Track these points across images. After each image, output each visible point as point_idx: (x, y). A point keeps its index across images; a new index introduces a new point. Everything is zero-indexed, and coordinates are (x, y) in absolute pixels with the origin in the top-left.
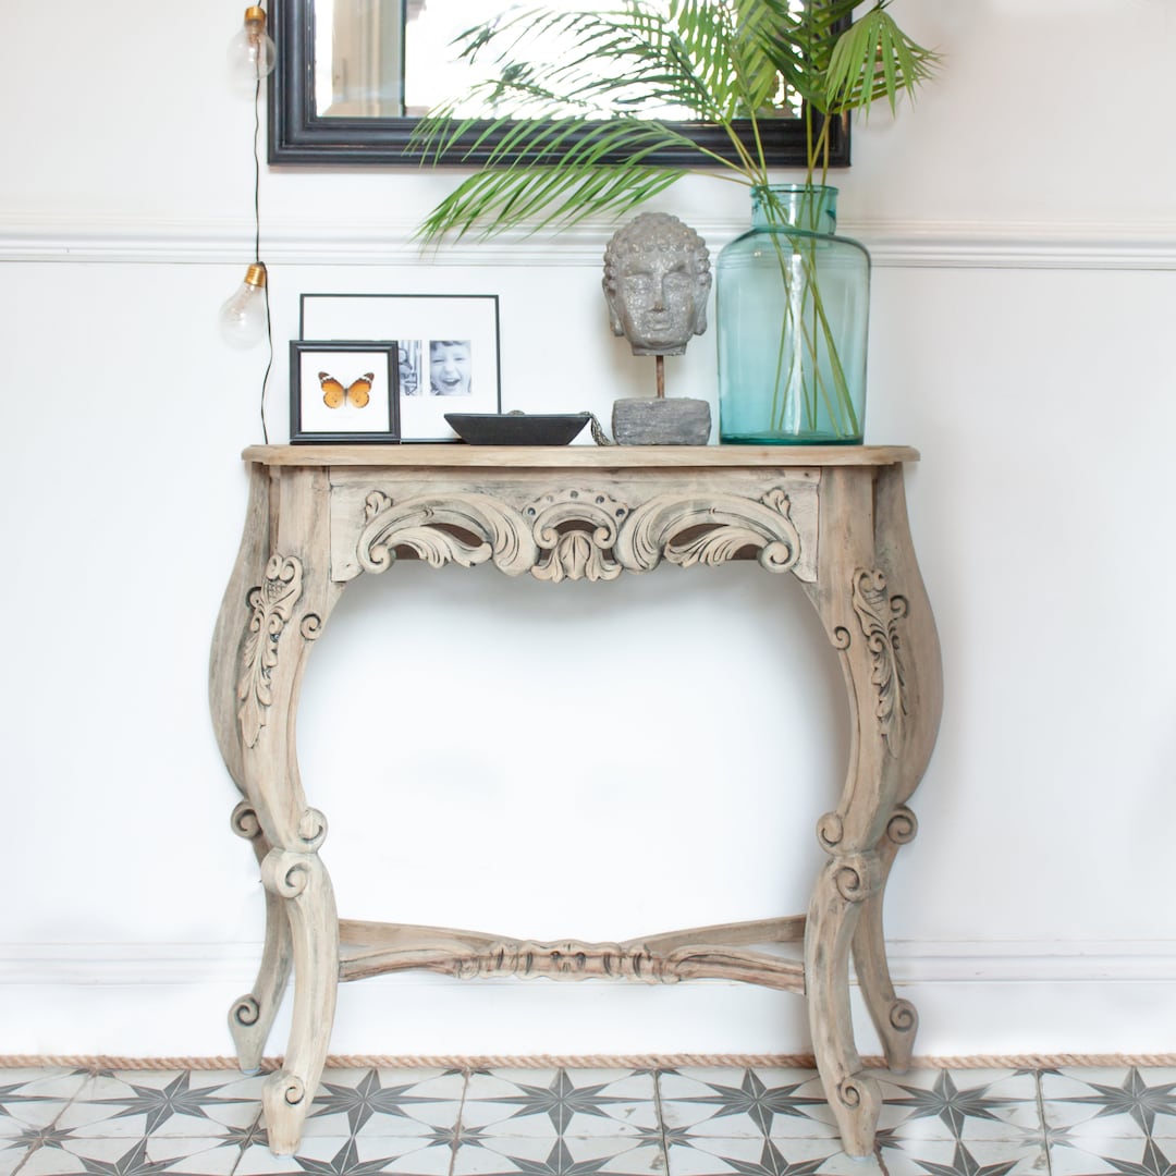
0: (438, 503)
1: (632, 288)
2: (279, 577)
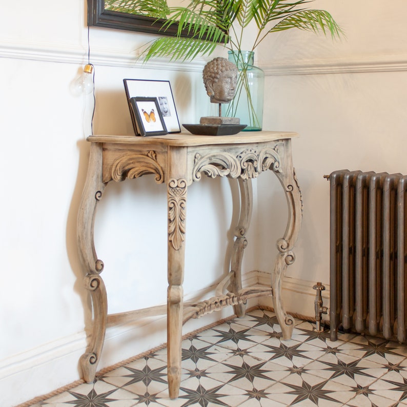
0: (214, 156)
1: (227, 82)
2: (177, 187)
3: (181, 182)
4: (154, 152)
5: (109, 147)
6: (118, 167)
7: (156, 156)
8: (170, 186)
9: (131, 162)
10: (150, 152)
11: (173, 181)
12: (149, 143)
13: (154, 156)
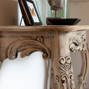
2: (66, 63)
3: (68, 59)
4: (42, 37)
5: (5, 35)
6: (13, 50)
7: (43, 40)
8: (60, 63)
9: (23, 45)
10: (39, 37)
11: (63, 59)
12: (39, 30)
13: (42, 40)
